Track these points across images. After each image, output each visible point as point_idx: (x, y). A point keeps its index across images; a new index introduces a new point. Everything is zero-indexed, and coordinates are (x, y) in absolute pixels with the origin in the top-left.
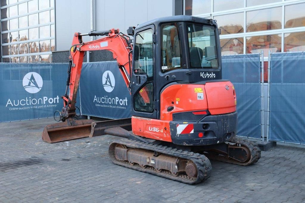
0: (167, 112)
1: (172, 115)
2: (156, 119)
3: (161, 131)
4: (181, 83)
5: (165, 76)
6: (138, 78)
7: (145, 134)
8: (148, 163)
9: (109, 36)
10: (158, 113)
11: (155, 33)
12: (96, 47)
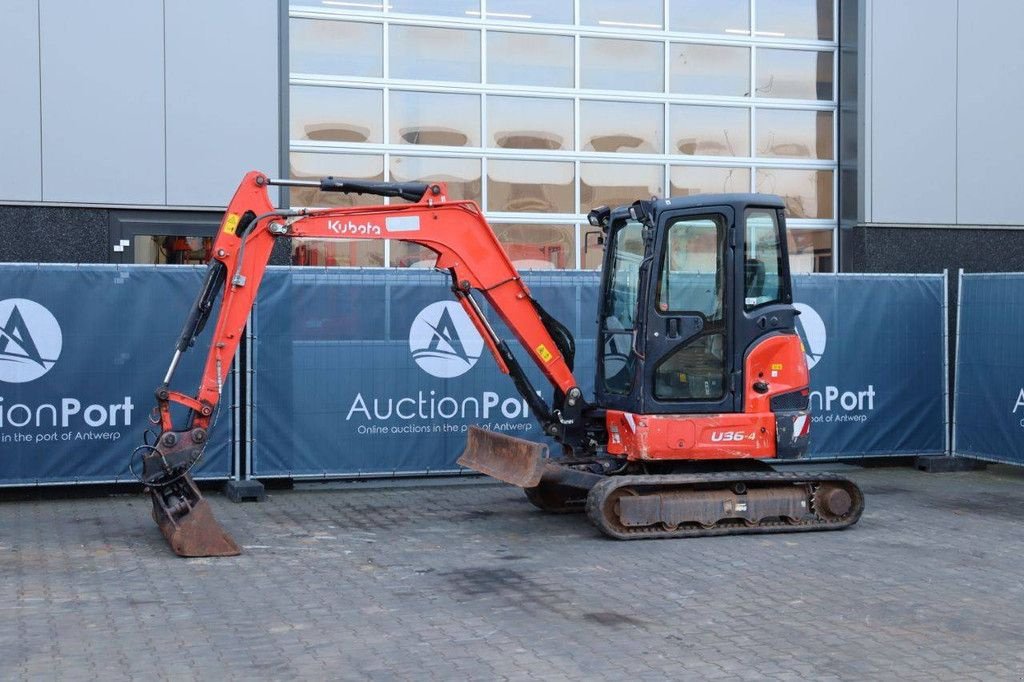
0: (760, 395)
1: (769, 401)
2: (734, 412)
3: (750, 437)
4: (786, 333)
5: (758, 318)
6: (673, 323)
7: (698, 451)
8: (729, 512)
9: (431, 204)
10: (738, 399)
11: (733, 226)
12: (362, 229)
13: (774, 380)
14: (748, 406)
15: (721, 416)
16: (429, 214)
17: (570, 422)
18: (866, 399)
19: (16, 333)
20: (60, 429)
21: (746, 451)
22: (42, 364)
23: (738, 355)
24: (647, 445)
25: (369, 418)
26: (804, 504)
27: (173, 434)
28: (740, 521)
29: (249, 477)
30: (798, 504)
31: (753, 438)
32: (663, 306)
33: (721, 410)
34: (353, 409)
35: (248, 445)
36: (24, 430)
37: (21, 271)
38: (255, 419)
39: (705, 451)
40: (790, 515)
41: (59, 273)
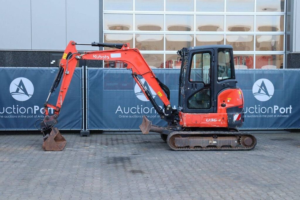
0: (223, 108)
1: (226, 109)
2: (214, 113)
3: (219, 121)
4: (232, 88)
5: (222, 84)
6: (194, 85)
7: (202, 125)
8: (211, 143)
9: (124, 49)
10: (215, 109)
11: (214, 55)
12: (103, 57)
13: (228, 103)
14: (219, 111)
15: (209, 114)
16: (124, 53)
17: (168, 115)
18: (289, 110)
19: (21, 87)
20: (34, 114)
21: (218, 125)
22: (29, 96)
23: (215, 95)
24: (186, 122)
25: (122, 113)
26: (236, 142)
27: (48, 116)
28: (215, 146)
29: (87, 130)
30: (234, 142)
31: (220, 121)
32: (191, 80)
33: (209, 112)
34: (117, 110)
35: (87, 120)
36: (24, 115)
37: (22, 70)
38: (88, 113)
39: (204, 124)
40: (232, 145)
41: (33, 70)
